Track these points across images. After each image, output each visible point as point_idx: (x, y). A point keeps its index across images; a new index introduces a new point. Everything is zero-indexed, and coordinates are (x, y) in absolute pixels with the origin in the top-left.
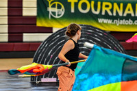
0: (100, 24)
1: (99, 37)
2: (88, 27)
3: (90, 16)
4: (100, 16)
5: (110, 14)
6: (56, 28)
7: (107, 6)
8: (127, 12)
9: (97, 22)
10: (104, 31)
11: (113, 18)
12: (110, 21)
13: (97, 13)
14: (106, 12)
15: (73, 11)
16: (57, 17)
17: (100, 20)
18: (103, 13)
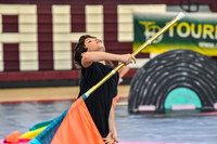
0: (202, 49)
5: (212, 37)
6: (154, 53)
7: (208, 29)
10: (205, 56)
11: (215, 42)
13: (197, 36)
14: (208, 36)
15: (171, 35)
17: (201, 44)
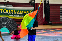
1: (10, 20)
2: (6, 17)
3: (7, 14)
4: (10, 14)
8: (18, 13)
9: (9, 16)
12: (13, 16)
13: (9, 13)
14: (12, 13)
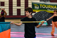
0: (48, 11)
2: (45, 12)
3: (45, 9)
5: (50, 8)
6: (37, 12)
7: (50, 6)
10: (49, 13)
11: (51, 9)
13: (47, 8)
15: (41, 7)
16: (37, 9)
17: (48, 10)
18: (49, 8)
